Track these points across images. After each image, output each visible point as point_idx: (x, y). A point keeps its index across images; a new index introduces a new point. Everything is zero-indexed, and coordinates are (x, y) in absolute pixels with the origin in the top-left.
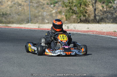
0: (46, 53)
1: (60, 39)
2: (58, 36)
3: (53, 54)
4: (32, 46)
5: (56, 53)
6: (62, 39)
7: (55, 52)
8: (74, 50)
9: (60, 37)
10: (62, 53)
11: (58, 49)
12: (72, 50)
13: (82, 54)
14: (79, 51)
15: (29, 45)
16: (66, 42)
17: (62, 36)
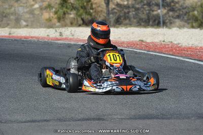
0: (84, 88)
1: (109, 61)
2: (104, 55)
3: (97, 90)
4: (53, 76)
5: (103, 88)
6: (113, 61)
7: (101, 86)
8: (136, 83)
9: (109, 58)
10: (114, 88)
11: (107, 81)
12: (134, 81)
13: (151, 89)
14: (145, 84)
15: (48, 72)
16: (121, 67)
17: (113, 55)
